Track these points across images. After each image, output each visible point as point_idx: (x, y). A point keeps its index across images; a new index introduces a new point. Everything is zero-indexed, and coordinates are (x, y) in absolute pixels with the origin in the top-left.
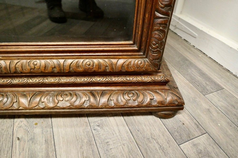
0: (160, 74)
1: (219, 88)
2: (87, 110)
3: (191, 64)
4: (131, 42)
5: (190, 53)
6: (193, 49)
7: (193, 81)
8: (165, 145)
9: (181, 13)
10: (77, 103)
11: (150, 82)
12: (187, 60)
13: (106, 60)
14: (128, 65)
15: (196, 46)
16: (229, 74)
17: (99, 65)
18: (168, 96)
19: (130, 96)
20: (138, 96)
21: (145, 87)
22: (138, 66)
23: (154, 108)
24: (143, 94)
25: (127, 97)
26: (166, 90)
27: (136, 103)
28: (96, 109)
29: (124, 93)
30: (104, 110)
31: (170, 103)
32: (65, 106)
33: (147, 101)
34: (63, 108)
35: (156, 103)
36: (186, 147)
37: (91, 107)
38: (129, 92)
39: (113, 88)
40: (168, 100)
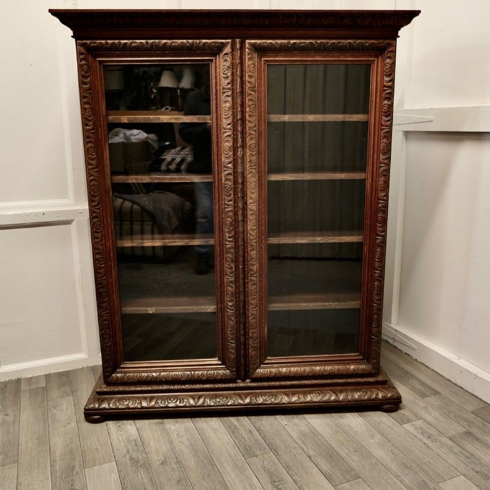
0: (380, 376)
1: (436, 393)
2: (332, 403)
3: (413, 376)
4: (358, 354)
6: (416, 363)
7: (413, 389)
10: (325, 398)
11: (373, 382)
13: (343, 366)
14: (357, 369)
15: (419, 360)
16: (449, 383)
17: (339, 370)
18: (389, 393)
19: (361, 392)
20: (366, 392)
21: (371, 386)
22: (364, 370)
23: (379, 401)
24: (370, 391)
25: (359, 394)
26: (386, 388)
27: (366, 397)
28: (338, 402)
29: (356, 390)
30: (344, 403)
31: (391, 397)
32: (317, 400)
33: (374, 396)
34: (316, 402)
35: (380, 397)
36: (406, 426)
37: (335, 401)
38: (359, 390)
39: (347, 388)
40: (389, 395)
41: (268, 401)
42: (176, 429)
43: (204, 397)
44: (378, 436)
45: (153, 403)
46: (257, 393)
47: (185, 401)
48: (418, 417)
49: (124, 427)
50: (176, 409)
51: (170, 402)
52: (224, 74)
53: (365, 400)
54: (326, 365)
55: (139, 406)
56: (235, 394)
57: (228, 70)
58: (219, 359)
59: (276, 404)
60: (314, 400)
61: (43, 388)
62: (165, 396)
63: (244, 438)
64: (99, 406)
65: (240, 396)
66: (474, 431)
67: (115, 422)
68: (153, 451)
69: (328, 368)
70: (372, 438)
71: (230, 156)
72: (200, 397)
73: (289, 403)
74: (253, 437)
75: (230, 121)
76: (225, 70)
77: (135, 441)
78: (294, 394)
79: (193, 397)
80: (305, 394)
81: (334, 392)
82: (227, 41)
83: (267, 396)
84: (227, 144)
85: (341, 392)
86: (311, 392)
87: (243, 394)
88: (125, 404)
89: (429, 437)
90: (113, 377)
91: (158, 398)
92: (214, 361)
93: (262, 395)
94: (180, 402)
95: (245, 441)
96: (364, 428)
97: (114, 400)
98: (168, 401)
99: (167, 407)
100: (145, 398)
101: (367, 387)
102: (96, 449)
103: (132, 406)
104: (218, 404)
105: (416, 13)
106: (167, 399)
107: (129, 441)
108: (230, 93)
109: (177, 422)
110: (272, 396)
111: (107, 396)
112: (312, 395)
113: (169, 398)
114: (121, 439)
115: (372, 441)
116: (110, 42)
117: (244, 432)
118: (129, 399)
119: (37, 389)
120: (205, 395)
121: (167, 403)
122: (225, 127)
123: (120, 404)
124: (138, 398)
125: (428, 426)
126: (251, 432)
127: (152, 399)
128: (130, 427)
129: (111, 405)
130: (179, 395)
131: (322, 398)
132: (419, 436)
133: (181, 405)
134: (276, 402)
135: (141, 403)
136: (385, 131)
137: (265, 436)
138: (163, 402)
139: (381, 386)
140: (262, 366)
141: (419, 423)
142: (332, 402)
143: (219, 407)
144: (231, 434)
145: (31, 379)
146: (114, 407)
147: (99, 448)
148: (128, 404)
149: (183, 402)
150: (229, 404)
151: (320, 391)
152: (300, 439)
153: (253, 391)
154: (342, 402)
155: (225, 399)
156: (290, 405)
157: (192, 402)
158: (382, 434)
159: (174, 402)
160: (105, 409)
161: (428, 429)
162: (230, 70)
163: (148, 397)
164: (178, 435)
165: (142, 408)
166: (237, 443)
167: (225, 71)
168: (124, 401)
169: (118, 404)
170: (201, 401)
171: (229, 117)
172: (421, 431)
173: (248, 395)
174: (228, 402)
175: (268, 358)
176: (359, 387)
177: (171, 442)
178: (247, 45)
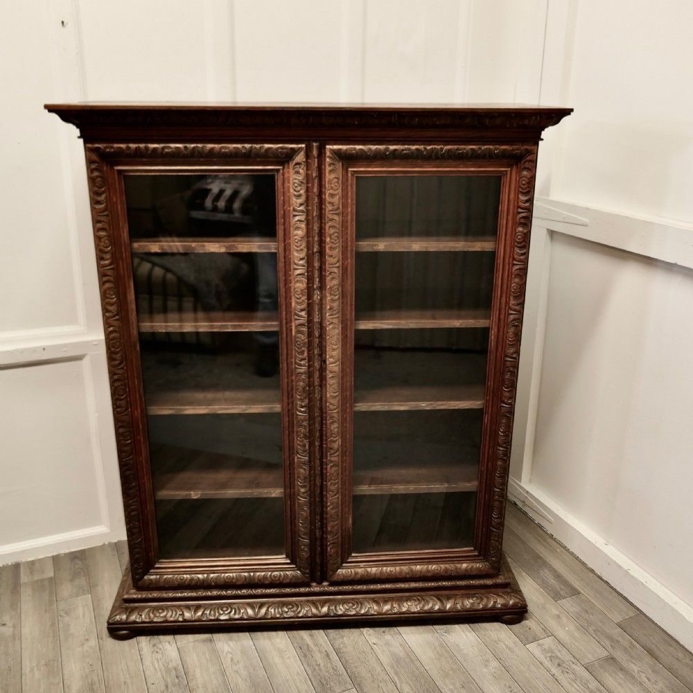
0: (501, 577)
1: (575, 592)
3: (545, 564)
4: (472, 548)
5: (545, 547)
6: (550, 540)
7: (544, 585)
8: (512, 645)
9: (530, 481)
10: (427, 607)
11: (491, 585)
12: (540, 557)
13: (452, 565)
14: (471, 569)
15: (555, 536)
16: (591, 575)
17: (446, 570)
18: (511, 599)
19: (475, 599)
20: (482, 599)
21: (488, 590)
22: (479, 569)
23: (497, 611)
24: (487, 597)
25: (471, 601)
26: (508, 593)
27: (481, 606)
28: (444, 612)
29: (468, 596)
30: (451, 613)
31: (513, 605)
32: (416, 610)
33: (491, 604)
34: (414, 613)
35: (500, 606)
36: (532, 647)
37: (439, 611)
38: (472, 596)
39: (457, 592)
40: (511, 602)
41: (351, 611)
42: (230, 650)
43: (267, 606)
44: (494, 663)
45: (200, 613)
46: (338, 599)
47: (242, 611)
48: (548, 633)
49: (161, 647)
50: (230, 622)
51: (222, 612)
52: (295, 190)
53: (479, 610)
54: (429, 563)
55: (181, 619)
56: (308, 601)
57: (301, 186)
58: (287, 557)
59: (363, 615)
60: (412, 610)
61: (51, 579)
62: (215, 604)
63: (319, 665)
64: (127, 618)
65: (314, 603)
66: (619, 655)
67: (148, 638)
68: (200, 686)
69: (433, 567)
70: (486, 666)
71: (303, 301)
72: (262, 605)
73: (379, 614)
74: (331, 664)
75: (303, 255)
76: (296, 185)
77: (175, 669)
78: (386, 601)
79: (251, 606)
80: (400, 601)
81: (439, 599)
82: (300, 146)
83: (351, 605)
84: (299, 285)
85: (448, 598)
86: (408, 599)
87: (319, 601)
88: (162, 615)
89: (559, 665)
90: (145, 581)
91: (206, 607)
92: (281, 559)
93: (344, 602)
94: (235, 614)
95: (320, 670)
96: (476, 649)
97: (147, 610)
98: (218, 612)
99: (218, 620)
100: (188, 607)
101: (483, 591)
102: (125, 683)
103: (172, 619)
104: (285, 616)
105: (567, 112)
106: (218, 609)
107: (168, 671)
108: (303, 218)
109: (231, 639)
110: (358, 604)
111: (137, 605)
112: (409, 604)
113: (221, 607)
114: (157, 666)
115: (485, 670)
116: (133, 146)
117: (319, 655)
118: (167, 608)
119: (42, 581)
120: (267, 603)
121: (217, 614)
122: (296, 261)
123: (155, 616)
124: (179, 607)
125: (560, 647)
126: (328, 655)
127: (198, 608)
128: (169, 646)
129: (143, 616)
130: (234, 603)
131: (424, 606)
132: (547, 663)
133: (237, 616)
134: (363, 612)
135: (183, 614)
136: (518, 267)
137: (347, 661)
138: (212, 613)
139: (501, 590)
140: (344, 565)
141: (548, 642)
142: (436, 612)
143: (286, 620)
144: (303, 659)
145: (33, 563)
146: (147, 620)
147: (128, 680)
148: (165, 616)
149: (239, 614)
150: (301, 615)
151: (421, 596)
152: (392, 667)
153: (331, 597)
154: (449, 612)
155: (295, 609)
156: (380, 616)
157: (250, 612)
158: (499, 660)
159: (226, 612)
160: (135, 622)
161: (560, 651)
162: (304, 187)
163: (193, 605)
164: (232, 660)
165: (185, 621)
166: (310, 673)
167: (296, 187)
168: (160, 611)
169: (152, 615)
170: (263, 611)
171: (302, 250)
172: (550, 654)
173: (325, 603)
174: (299, 612)
175: (353, 555)
176: (472, 592)
177: (223, 673)
178: (328, 153)
